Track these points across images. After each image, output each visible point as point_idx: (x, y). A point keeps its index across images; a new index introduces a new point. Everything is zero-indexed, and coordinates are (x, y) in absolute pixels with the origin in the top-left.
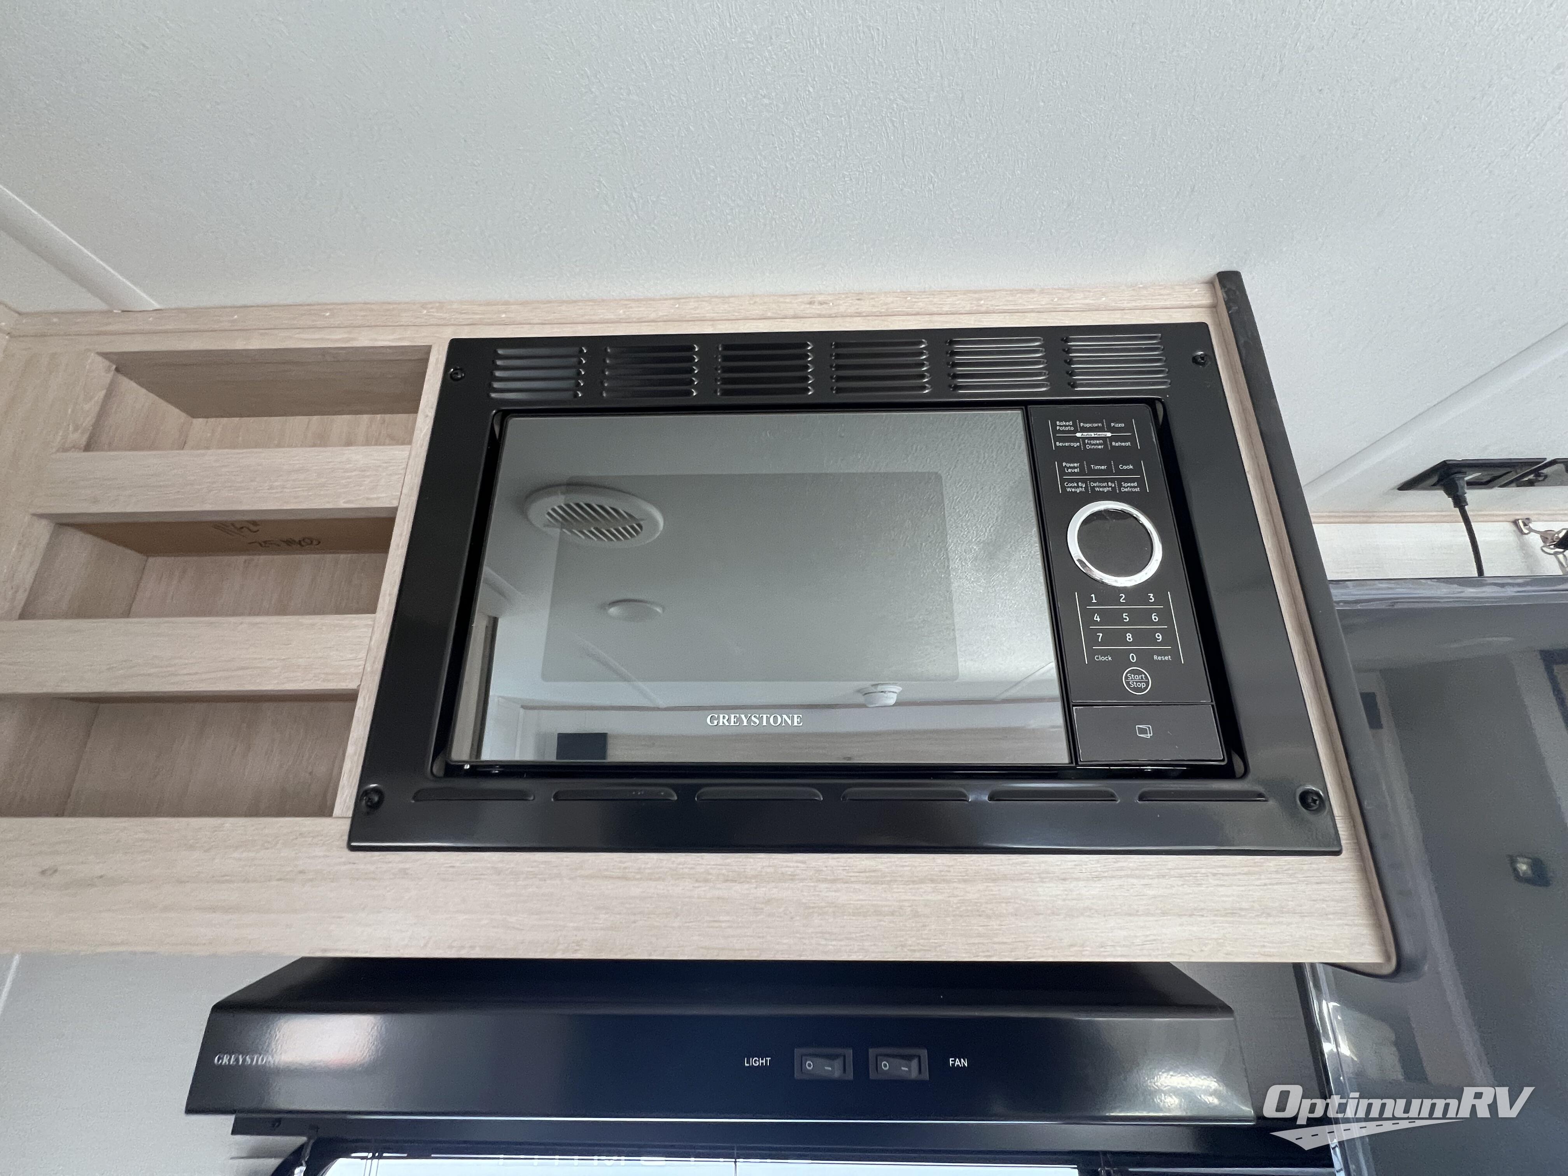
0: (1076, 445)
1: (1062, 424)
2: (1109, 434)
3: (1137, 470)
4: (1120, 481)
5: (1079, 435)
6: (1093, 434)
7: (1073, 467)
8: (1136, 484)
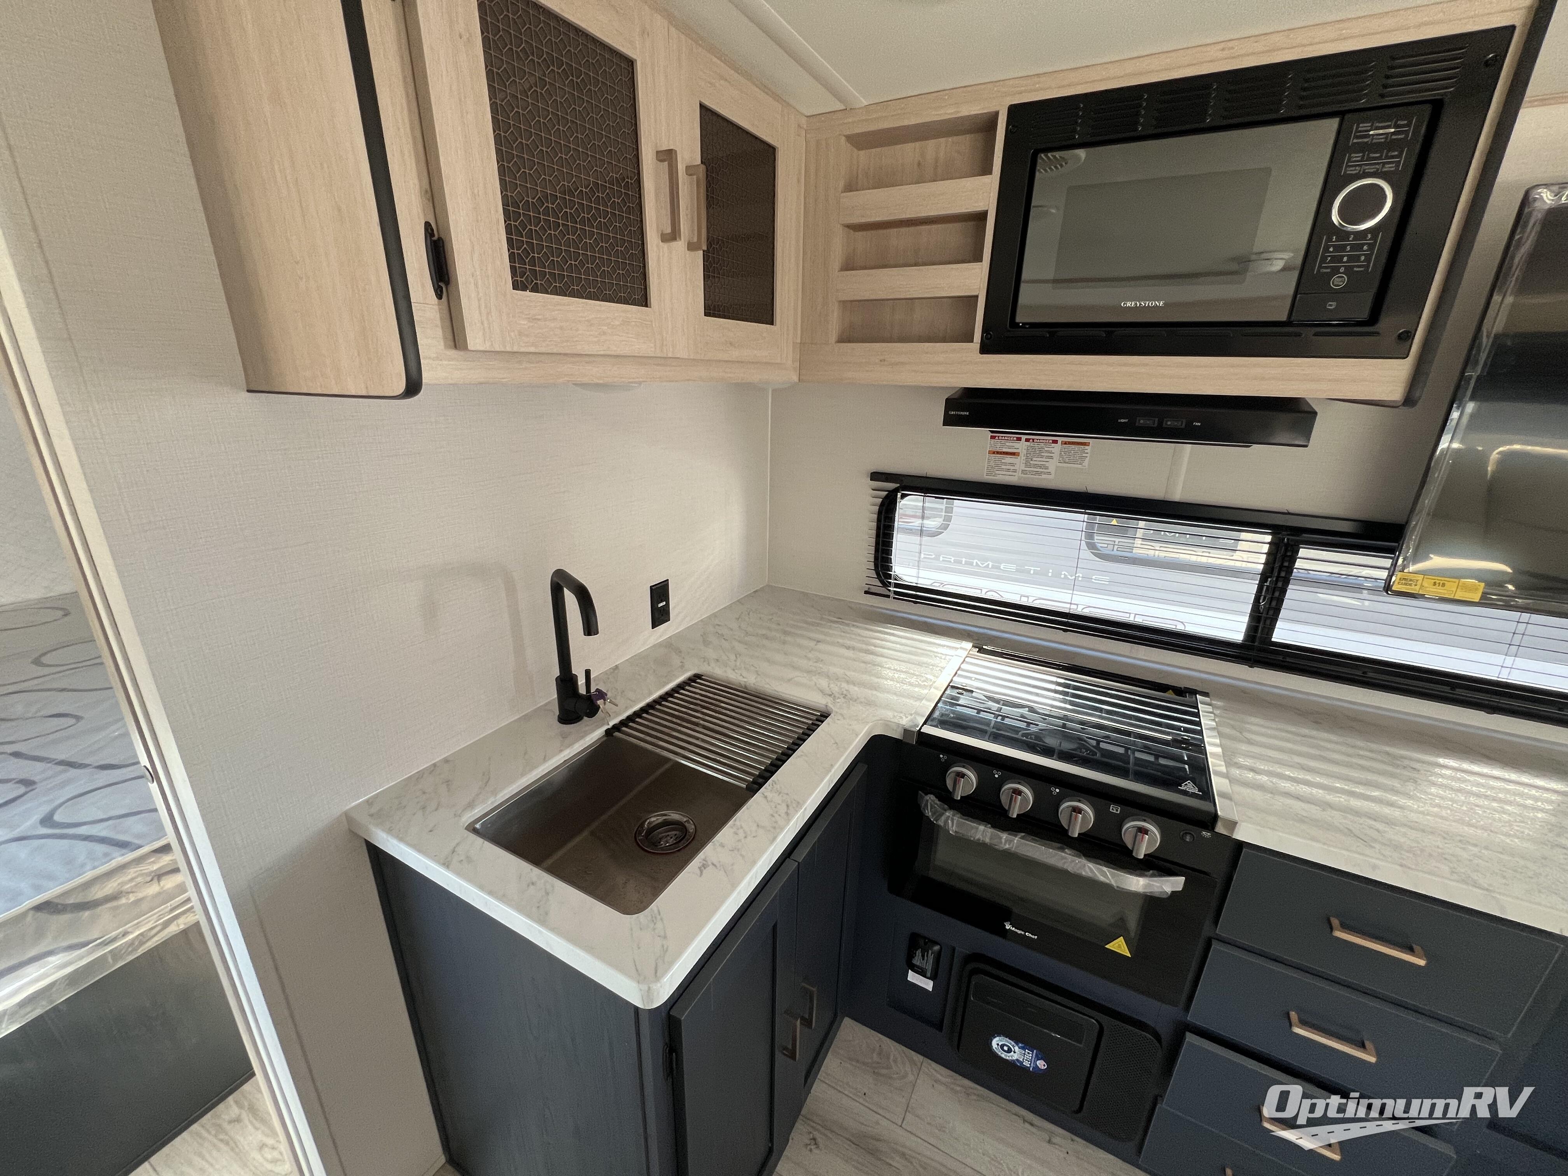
0: (1366, 140)
1: (1365, 125)
2: (1393, 130)
3: (1399, 156)
4: (1384, 164)
5: (1371, 133)
6: (1381, 131)
7: (1357, 156)
8: (1394, 165)
